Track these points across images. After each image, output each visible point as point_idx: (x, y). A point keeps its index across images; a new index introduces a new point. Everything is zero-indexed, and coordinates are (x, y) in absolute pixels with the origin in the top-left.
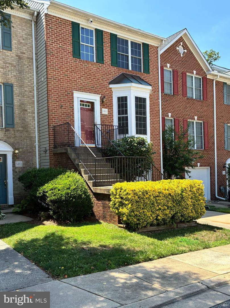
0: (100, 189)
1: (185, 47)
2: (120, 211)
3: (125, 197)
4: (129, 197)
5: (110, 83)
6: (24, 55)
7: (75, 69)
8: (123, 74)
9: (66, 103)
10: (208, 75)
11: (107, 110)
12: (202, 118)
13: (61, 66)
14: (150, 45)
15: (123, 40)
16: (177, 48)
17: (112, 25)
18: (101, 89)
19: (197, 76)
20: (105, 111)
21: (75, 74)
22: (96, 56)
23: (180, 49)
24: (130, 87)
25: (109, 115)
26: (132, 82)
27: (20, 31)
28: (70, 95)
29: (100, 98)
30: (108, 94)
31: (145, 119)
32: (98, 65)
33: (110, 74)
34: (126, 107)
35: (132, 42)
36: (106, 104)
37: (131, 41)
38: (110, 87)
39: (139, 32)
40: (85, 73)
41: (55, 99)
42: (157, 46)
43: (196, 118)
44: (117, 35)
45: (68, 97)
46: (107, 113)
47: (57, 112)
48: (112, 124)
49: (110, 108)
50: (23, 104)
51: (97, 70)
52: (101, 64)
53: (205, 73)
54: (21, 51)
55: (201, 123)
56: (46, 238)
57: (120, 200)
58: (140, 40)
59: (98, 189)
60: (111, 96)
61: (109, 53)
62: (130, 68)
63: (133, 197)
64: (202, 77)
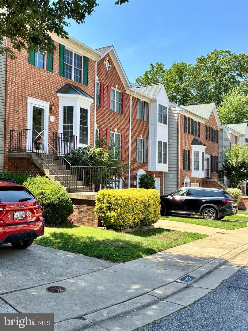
1: (110, 62)
5: (58, 92)
7: (30, 75)
8: (68, 84)
9: (21, 108)
12: (120, 130)
13: (18, 71)
14: (90, 59)
15: (68, 51)
16: (105, 62)
18: (50, 97)
19: (118, 91)
20: (52, 119)
21: (30, 80)
22: (47, 64)
24: (77, 98)
25: (55, 123)
26: (79, 94)
28: (25, 101)
29: (49, 105)
30: (56, 102)
31: (86, 129)
32: (49, 73)
33: (58, 83)
34: (72, 116)
36: (54, 112)
37: (75, 53)
38: (57, 96)
40: (38, 80)
41: (12, 103)
42: (95, 61)
43: (116, 130)
44: (64, 46)
45: (23, 102)
46: (53, 121)
47: (13, 116)
48: (57, 131)
51: (47, 78)
52: (50, 73)
53: (124, 88)
58: (82, 53)
60: (57, 104)
61: (58, 62)
64: (122, 92)
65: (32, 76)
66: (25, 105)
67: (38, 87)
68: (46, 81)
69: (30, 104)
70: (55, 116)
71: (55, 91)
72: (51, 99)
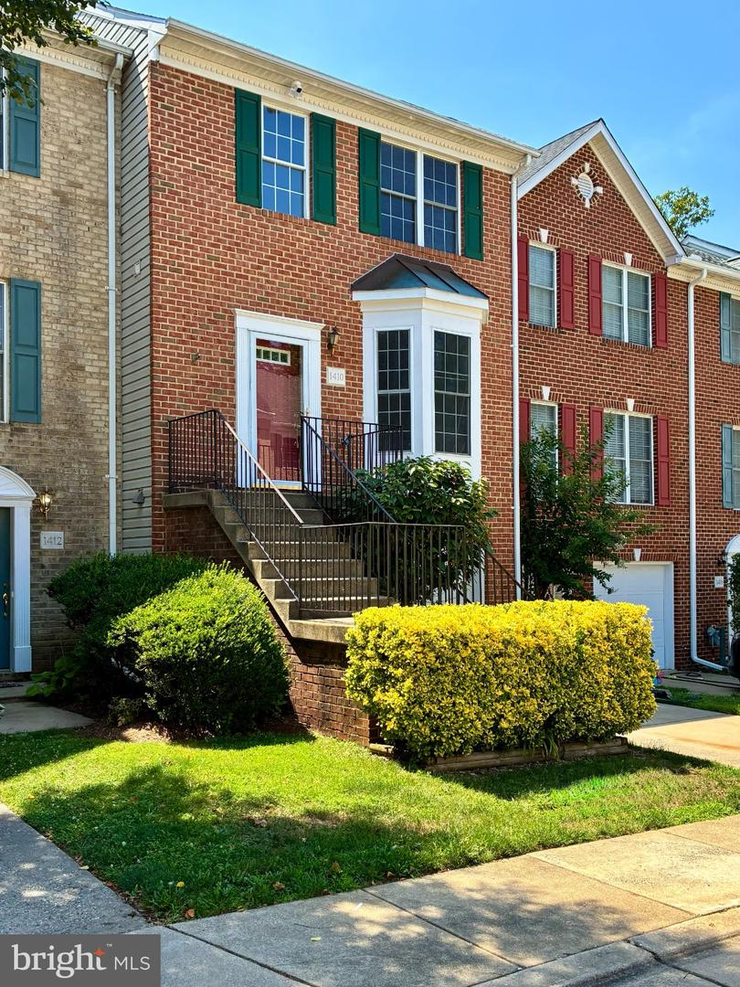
0: (314, 626)
1: (599, 177)
2: (375, 699)
3: (393, 655)
4: (408, 654)
5: (356, 287)
6: (79, 191)
7: (244, 240)
8: (397, 259)
9: (211, 347)
10: (669, 269)
11: (342, 371)
12: (649, 403)
13: (197, 229)
14: (486, 168)
15: (398, 150)
16: (574, 181)
17: (366, 102)
18: (325, 304)
19: (636, 271)
20: (337, 377)
21: (243, 255)
22: (311, 198)
23: (584, 185)
24: (420, 300)
25: (349, 390)
26: (426, 285)
27: (68, 114)
28: (224, 323)
29: (322, 333)
30: (349, 321)
31: (465, 404)
32: (318, 227)
33: (356, 258)
34: (406, 363)
35: (427, 160)
36: (342, 354)
37: (425, 156)
38: (354, 299)
39: (452, 128)
40: (275, 252)
41: (177, 335)
42: (511, 173)
43: (631, 403)
44: (379, 135)
45: (218, 329)
46: (342, 382)
47: (180, 374)
48: (357, 416)
49: (354, 368)
50: (71, 348)
51: (312, 243)
52: (326, 226)
53: (662, 261)
54: (71, 178)
55: (647, 421)
56: (132, 783)
57: (376, 663)
58: (453, 152)
59: (306, 626)
60: (356, 328)
61: (353, 189)
62: (421, 241)
63: (420, 656)
64: (652, 275)
65: (252, 242)
66: (226, 336)
67: (276, 277)
68: (310, 254)
69: (246, 333)
70: (348, 367)
71: (346, 285)
72: (331, 312)
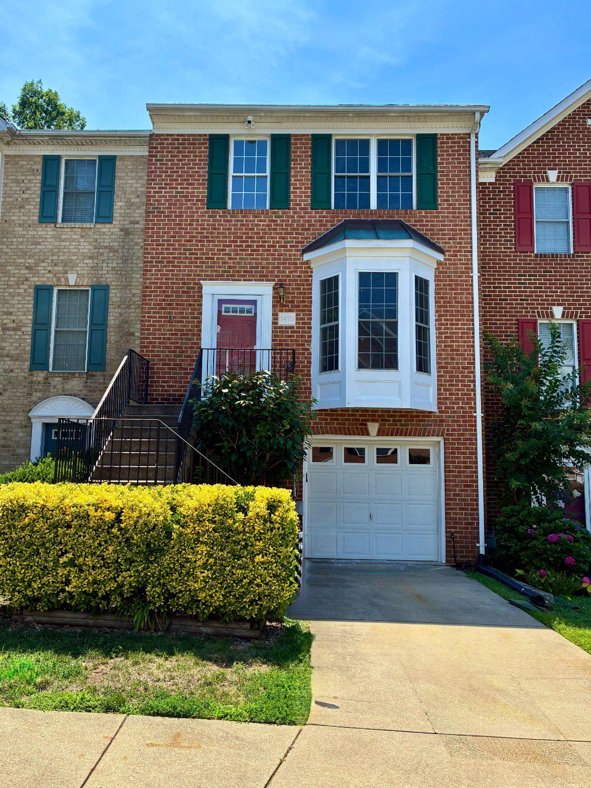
7: (212, 233)
8: (344, 223)
9: (184, 309)
11: (293, 315)
14: (441, 134)
16: (590, 122)
18: (279, 268)
20: (287, 319)
24: (344, 251)
25: (299, 328)
26: (345, 238)
29: (274, 289)
30: (300, 276)
32: (274, 213)
33: (307, 229)
34: (337, 303)
35: (381, 142)
36: (292, 302)
37: (379, 140)
38: (305, 260)
41: (158, 304)
44: (330, 135)
45: (190, 297)
46: (292, 322)
47: (159, 330)
48: (306, 347)
49: (304, 311)
50: (126, 322)
52: (281, 211)
54: (132, 219)
58: (408, 131)
60: (307, 280)
61: (307, 180)
62: (374, 204)
65: (218, 233)
66: (195, 301)
67: (237, 254)
68: (266, 233)
69: (210, 297)
70: (298, 311)
71: (298, 251)
72: (284, 272)
